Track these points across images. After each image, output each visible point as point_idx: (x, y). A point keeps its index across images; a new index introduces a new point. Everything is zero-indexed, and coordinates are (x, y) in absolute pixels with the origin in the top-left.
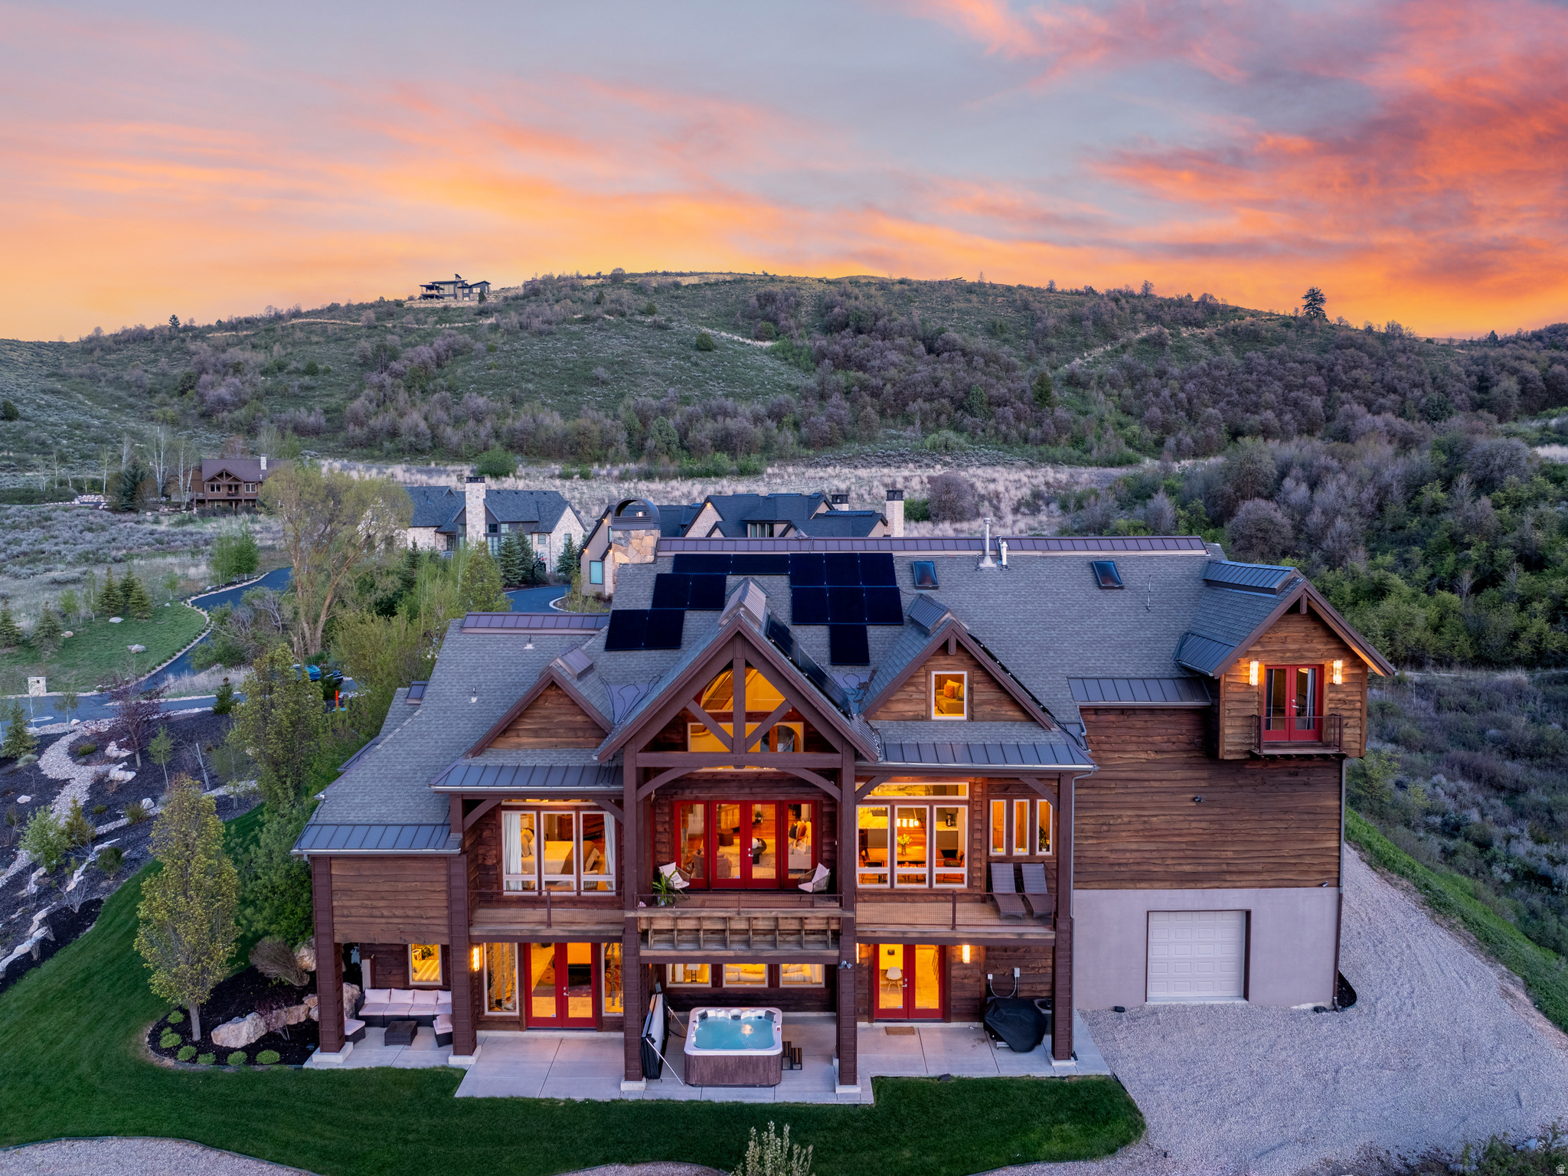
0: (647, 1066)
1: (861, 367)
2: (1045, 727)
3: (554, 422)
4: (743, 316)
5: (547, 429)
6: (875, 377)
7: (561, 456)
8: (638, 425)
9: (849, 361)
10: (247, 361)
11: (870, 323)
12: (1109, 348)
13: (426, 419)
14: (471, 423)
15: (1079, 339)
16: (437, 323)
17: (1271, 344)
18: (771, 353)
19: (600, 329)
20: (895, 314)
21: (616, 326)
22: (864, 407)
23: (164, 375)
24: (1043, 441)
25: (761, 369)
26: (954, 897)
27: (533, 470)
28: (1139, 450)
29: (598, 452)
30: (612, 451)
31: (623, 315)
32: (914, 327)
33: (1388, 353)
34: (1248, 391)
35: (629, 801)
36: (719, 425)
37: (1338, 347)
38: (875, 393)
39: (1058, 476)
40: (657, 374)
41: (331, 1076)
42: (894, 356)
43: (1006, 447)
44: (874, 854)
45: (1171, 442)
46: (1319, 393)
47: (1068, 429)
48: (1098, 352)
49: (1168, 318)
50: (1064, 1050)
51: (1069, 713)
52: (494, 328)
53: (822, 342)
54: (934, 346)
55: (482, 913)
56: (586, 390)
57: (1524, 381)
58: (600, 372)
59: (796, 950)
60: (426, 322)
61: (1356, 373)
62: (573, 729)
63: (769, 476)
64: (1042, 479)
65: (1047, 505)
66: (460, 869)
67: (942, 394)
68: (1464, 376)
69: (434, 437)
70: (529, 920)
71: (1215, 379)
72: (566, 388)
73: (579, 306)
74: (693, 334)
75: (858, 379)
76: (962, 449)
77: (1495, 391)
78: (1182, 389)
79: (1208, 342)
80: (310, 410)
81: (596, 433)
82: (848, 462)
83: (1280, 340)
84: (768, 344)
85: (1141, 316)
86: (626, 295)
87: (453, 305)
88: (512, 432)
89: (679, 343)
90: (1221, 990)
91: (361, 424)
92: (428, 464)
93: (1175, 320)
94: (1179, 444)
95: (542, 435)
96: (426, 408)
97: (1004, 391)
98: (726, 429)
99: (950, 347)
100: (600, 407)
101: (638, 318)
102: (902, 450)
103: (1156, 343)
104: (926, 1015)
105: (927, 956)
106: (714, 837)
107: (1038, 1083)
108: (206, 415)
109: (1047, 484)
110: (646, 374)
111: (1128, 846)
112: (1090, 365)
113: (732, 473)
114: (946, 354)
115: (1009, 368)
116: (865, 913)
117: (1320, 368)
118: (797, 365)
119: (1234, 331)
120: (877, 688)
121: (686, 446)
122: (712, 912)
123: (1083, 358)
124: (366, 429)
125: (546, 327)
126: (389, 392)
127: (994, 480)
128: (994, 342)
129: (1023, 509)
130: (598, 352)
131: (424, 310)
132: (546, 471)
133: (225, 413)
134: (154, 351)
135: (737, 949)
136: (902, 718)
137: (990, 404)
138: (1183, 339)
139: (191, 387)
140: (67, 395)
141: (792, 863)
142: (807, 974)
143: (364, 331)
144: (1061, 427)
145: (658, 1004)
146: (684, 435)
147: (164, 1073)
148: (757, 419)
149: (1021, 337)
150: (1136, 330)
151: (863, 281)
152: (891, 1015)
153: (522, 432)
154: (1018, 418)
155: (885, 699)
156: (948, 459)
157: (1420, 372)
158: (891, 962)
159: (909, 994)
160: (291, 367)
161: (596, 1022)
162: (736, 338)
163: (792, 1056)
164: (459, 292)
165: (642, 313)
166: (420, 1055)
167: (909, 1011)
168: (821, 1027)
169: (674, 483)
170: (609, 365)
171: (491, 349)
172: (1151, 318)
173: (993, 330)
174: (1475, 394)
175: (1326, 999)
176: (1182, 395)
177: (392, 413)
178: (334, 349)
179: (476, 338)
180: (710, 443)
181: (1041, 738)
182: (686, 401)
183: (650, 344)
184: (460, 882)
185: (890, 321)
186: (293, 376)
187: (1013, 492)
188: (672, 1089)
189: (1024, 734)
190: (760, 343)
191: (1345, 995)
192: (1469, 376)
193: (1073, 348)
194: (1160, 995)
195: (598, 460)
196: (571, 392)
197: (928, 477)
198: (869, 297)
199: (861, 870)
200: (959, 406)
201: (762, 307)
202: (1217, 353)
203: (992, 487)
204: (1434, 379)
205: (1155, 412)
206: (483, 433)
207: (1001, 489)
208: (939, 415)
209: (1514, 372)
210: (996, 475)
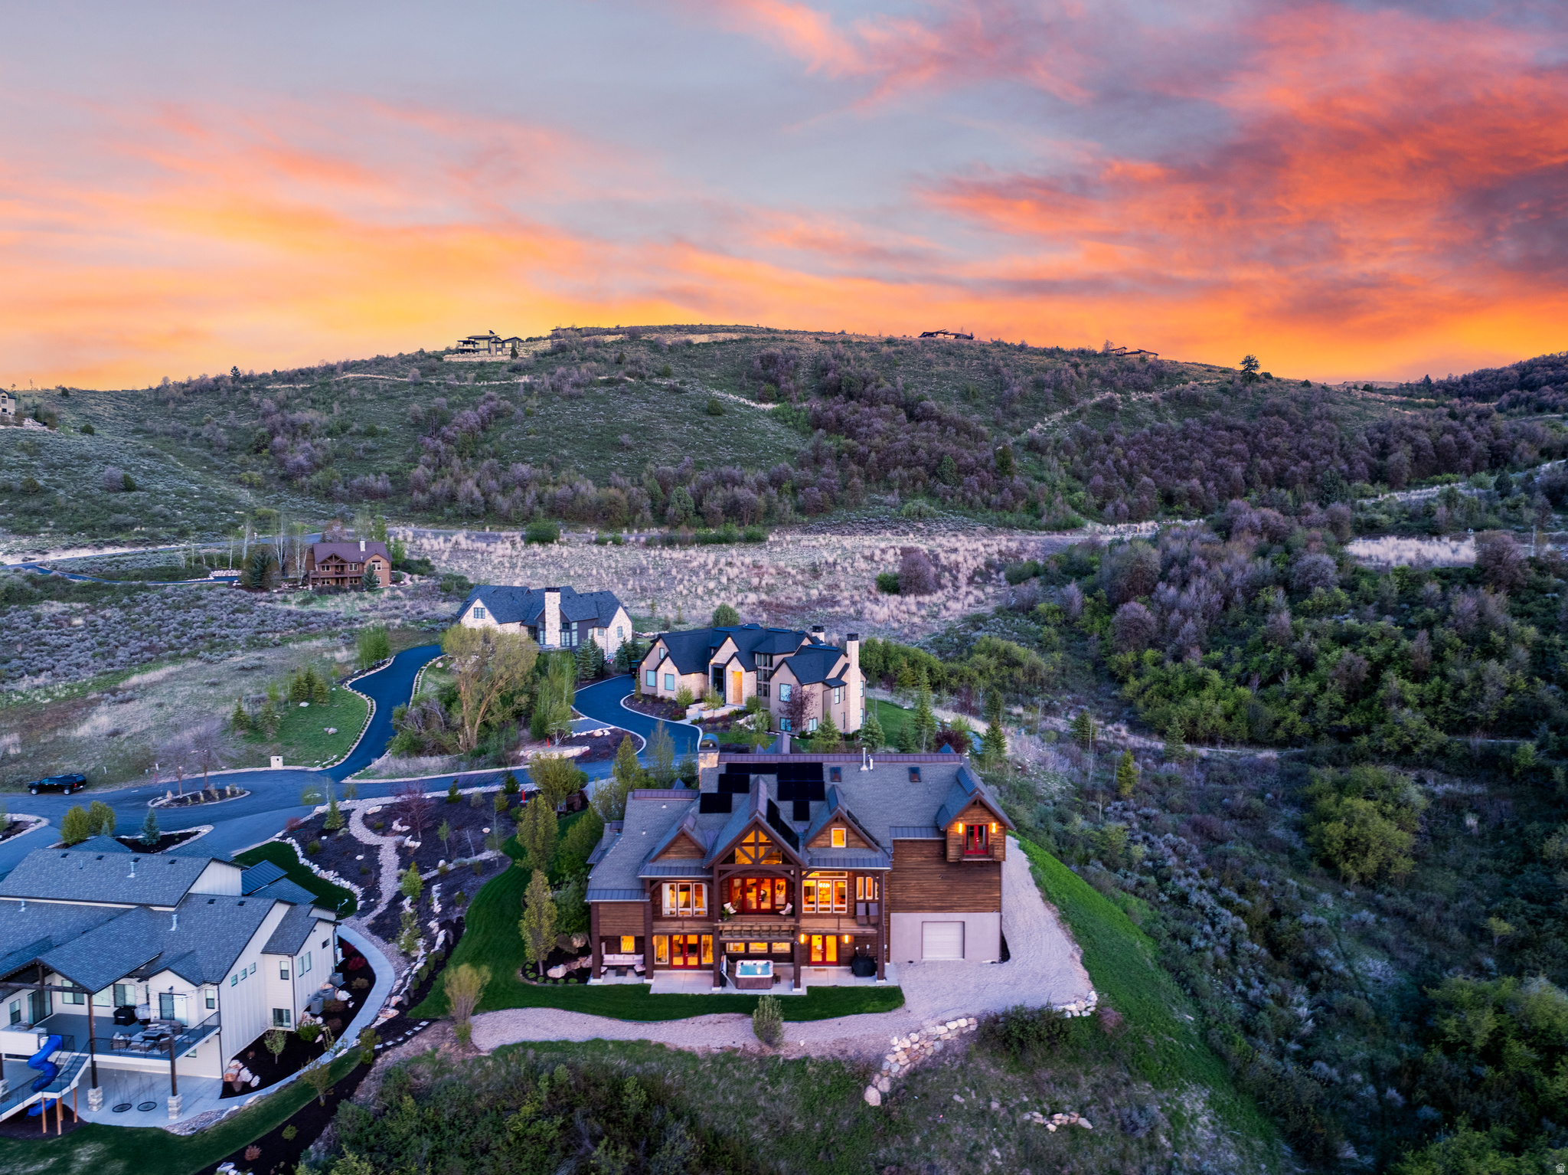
0: (721, 982)
1: (851, 434)
2: (875, 851)
3: (589, 490)
4: (748, 377)
5: (583, 497)
6: (862, 444)
7: (595, 521)
8: (659, 490)
9: (841, 424)
10: (312, 422)
11: (860, 389)
12: (1067, 412)
13: (478, 485)
14: (518, 491)
15: (1041, 404)
16: (476, 380)
17: (1209, 409)
18: (773, 415)
19: (623, 393)
20: (882, 380)
21: (638, 388)
22: (852, 476)
23: (235, 428)
24: (1002, 507)
25: (763, 434)
26: (839, 917)
27: (573, 536)
28: (1083, 514)
29: (626, 518)
30: (638, 517)
31: (642, 377)
32: (897, 393)
33: (1307, 420)
34: (1182, 458)
35: (716, 882)
36: (729, 494)
37: (1265, 414)
38: (862, 460)
39: (1010, 544)
40: (674, 440)
41: (598, 987)
42: (880, 424)
43: (970, 512)
44: (811, 898)
45: (1110, 508)
46: (1243, 459)
47: (1024, 495)
48: (1056, 417)
49: (1120, 384)
50: (882, 977)
51: (887, 843)
52: (529, 388)
53: (817, 405)
54: (914, 413)
55: (655, 924)
56: (613, 455)
57: (1417, 449)
58: (625, 438)
59: (777, 938)
60: (466, 379)
61: (1275, 440)
62: (691, 851)
63: (771, 544)
64: (995, 548)
65: (998, 573)
66: (649, 907)
67: (919, 463)
68: (1367, 444)
69: (487, 502)
70: (674, 926)
71: (1156, 446)
72: (596, 453)
73: (603, 367)
74: (705, 398)
75: (847, 446)
76: (932, 516)
77: (1392, 458)
78: (1125, 456)
79: (1154, 406)
80: (377, 473)
81: (625, 503)
82: (838, 528)
83: (1216, 405)
84: (770, 406)
85: (1096, 381)
86: (643, 354)
87: (488, 360)
88: (553, 499)
89: (693, 407)
90: (954, 955)
91: (423, 491)
92: (484, 529)
93: (1126, 385)
94: (1116, 511)
95: (579, 503)
96: (477, 474)
97: (971, 460)
98: (734, 496)
99: (927, 416)
100: (627, 473)
101: (656, 381)
102: (882, 518)
103: (1108, 407)
104: (831, 964)
105: (831, 941)
106: (745, 889)
107: (870, 989)
108: (287, 478)
109: (1000, 552)
110: (664, 439)
111: (914, 895)
112: (1050, 431)
113: (740, 540)
114: (923, 424)
115: (978, 437)
116: (804, 923)
117: (1246, 434)
118: (795, 427)
119: (1178, 395)
120: (811, 834)
121: (701, 514)
122: (747, 923)
123: (1043, 422)
124: (427, 496)
125: (575, 391)
126: (444, 458)
127: (955, 550)
128: (967, 407)
129: (977, 579)
130: (622, 417)
131: (461, 365)
132: (584, 537)
133: (304, 479)
134: (222, 404)
135: (756, 937)
136: (820, 847)
137: (959, 472)
138: (1132, 404)
139: (265, 447)
140: (160, 458)
141: (778, 901)
142: (783, 947)
143: (412, 389)
144: (1017, 494)
145: (724, 959)
146: (699, 503)
147: (534, 987)
148: (761, 487)
149: (990, 402)
150: (1091, 396)
151: (855, 340)
152: (817, 964)
153: (562, 500)
154: (982, 485)
155: (813, 839)
156: (921, 525)
157: (1331, 440)
158: (817, 942)
159: (824, 955)
160: (353, 429)
161: (699, 967)
162: (742, 400)
163: (776, 979)
164: (493, 346)
165: (659, 375)
166: (630, 979)
167: (824, 962)
168: (788, 968)
169: (692, 552)
170: (633, 430)
171: (528, 414)
172: (1107, 383)
173: (966, 396)
174: (1375, 460)
175: (997, 957)
176: (1124, 462)
177: (449, 480)
178: (387, 408)
179: (513, 399)
180: (720, 510)
181: (873, 855)
182: (699, 466)
183: (667, 409)
184: (649, 912)
185: (877, 387)
186: (356, 438)
187: (970, 561)
188: (731, 990)
189: (867, 854)
190: (763, 406)
191: (1005, 955)
192: (1371, 444)
193: (1035, 413)
194: (928, 956)
195: (626, 524)
196: (600, 458)
197: (902, 549)
198: (858, 359)
199: (805, 906)
200: (933, 473)
201: (765, 368)
202: (1160, 419)
203: (953, 557)
204: (1342, 446)
205: (1099, 480)
206: (528, 501)
207: (961, 559)
208: (915, 481)
209: (1410, 440)
210: (958, 545)
